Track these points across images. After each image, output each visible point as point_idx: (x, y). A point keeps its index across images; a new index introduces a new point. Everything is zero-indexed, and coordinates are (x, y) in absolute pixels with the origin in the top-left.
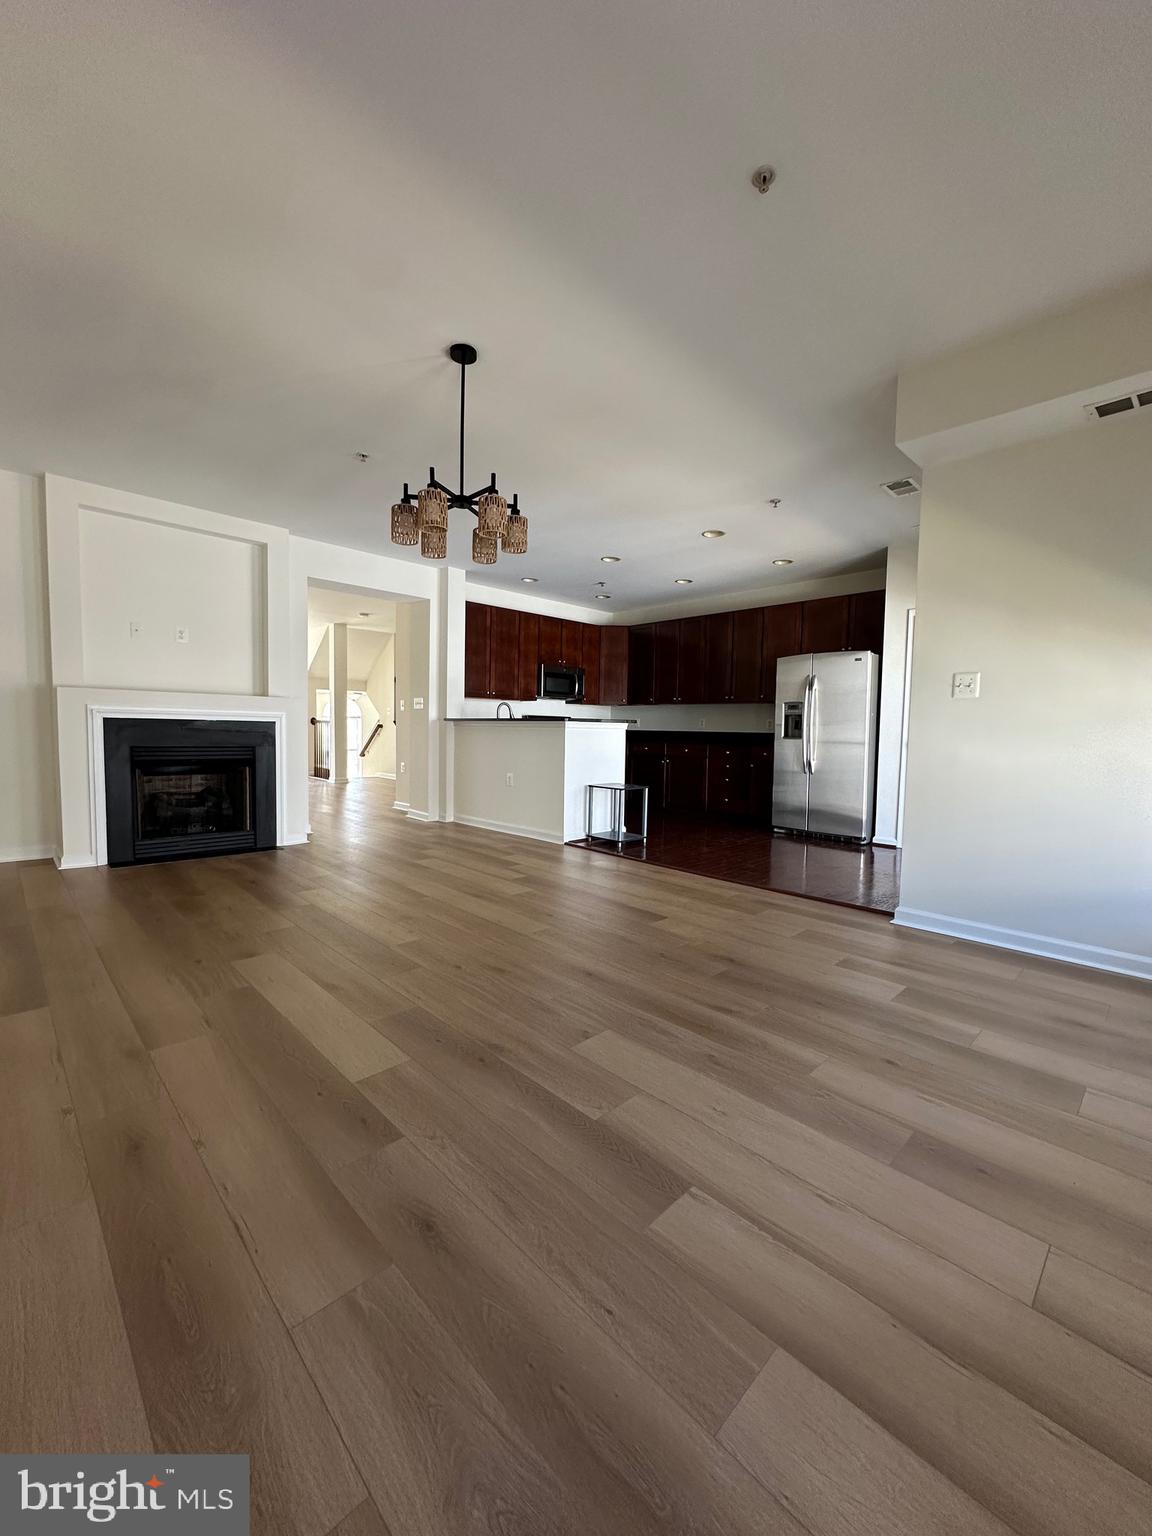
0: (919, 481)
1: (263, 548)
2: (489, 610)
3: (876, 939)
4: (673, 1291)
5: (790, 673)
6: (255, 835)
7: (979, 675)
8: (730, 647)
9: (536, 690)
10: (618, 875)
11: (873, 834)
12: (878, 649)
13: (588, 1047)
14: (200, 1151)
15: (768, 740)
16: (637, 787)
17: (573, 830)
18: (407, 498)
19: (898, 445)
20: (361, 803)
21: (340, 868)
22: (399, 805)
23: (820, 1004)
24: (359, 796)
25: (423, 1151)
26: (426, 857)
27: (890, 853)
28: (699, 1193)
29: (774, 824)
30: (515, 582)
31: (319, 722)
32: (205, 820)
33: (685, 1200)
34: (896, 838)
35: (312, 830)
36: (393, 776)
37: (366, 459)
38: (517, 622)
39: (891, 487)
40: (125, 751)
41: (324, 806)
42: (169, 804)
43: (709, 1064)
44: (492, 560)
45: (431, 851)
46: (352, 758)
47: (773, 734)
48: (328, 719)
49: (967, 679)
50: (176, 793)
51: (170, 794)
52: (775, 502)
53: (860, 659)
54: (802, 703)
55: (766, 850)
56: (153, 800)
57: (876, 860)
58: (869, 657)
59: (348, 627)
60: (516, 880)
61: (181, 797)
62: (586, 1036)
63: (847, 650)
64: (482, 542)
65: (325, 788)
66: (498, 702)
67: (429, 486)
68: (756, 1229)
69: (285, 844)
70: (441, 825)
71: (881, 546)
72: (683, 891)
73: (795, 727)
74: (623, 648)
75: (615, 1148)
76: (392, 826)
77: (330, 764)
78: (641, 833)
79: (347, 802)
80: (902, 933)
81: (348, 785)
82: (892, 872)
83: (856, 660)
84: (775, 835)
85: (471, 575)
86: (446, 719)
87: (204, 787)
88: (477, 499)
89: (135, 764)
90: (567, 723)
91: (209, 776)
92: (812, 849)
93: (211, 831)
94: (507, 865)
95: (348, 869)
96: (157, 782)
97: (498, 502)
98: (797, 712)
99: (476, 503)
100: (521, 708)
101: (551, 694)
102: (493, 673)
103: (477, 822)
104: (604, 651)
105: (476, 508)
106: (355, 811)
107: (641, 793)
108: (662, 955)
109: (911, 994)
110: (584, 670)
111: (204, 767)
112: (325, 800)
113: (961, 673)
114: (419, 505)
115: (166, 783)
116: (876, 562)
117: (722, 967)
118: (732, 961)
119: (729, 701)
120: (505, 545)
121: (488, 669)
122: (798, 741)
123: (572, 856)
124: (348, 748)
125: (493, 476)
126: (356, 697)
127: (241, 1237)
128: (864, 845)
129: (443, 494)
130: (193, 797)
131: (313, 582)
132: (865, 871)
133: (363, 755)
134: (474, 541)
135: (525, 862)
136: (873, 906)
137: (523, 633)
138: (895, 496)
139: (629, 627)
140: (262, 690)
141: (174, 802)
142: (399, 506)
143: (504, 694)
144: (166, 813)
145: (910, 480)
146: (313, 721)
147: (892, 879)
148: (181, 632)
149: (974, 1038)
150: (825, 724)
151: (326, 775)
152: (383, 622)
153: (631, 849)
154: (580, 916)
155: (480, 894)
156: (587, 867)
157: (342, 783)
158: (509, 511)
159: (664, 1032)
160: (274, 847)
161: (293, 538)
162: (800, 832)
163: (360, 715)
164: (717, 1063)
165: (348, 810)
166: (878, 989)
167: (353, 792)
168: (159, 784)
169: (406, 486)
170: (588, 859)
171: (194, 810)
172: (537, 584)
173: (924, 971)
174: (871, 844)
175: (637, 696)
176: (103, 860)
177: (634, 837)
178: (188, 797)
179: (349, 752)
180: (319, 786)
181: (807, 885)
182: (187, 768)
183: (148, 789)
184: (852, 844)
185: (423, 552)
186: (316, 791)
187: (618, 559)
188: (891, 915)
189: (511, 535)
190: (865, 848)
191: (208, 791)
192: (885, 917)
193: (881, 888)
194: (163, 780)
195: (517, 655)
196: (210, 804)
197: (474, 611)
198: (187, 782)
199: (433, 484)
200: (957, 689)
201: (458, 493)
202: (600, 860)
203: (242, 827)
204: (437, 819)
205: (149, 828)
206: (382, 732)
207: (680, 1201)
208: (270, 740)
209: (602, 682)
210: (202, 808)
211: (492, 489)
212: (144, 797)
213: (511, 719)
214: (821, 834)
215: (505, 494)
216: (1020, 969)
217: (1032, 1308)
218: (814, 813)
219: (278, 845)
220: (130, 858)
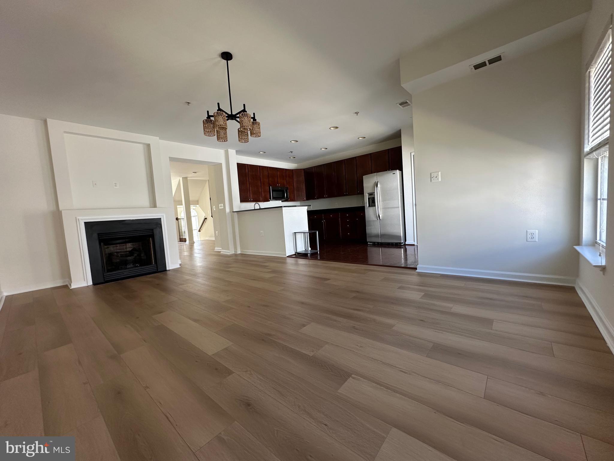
0: (411, 102)
1: (148, 146)
2: (247, 166)
3: (411, 278)
4: (350, 413)
5: (368, 182)
6: (157, 266)
7: (440, 172)
8: (344, 174)
9: (269, 197)
10: (309, 266)
11: (406, 241)
12: (401, 169)
13: (305, 330)
14: (147, 390)
15: (363, 209)
16: (313, 231)
17: (290, 251)
18: (209, 117)
19: (402, 85)
20: (201, 250)
21: (195, 275)
22: (217, 249)
23: (392, 303)
24: (199, 247)
25: (243, 377)
26: (230, 267)
27: (412, 247)
28: (355, 376)
29: (367, 241)
30: (256, 154)
31: (179, 219)
32: (134, 262)
33: (350, 380)
34: (414, 241)
35: (181, 262)
36: (213, 239)
37: (189, 104)
38: (259, 170)
39: (401, 104)
40: (95, 235)
41: (185, 253)
42: (117, 256)
43: (353, 330)
44: (247, 141)
45: (232, 265)
46: (195, 233)
47: (364, 206)
48: (183, 218)
49: (435, 175)
50: (120, 252)
51: (117, 252)
52: (357, 113)
53: (395, 173)
54: (374, 193)
55: (366, 251)
56: (110, 255)
57: (407, 250)
58: (398, 172)
59: (188, 178)
60: (268, 272)
61: (123, 253)
62: (304, 326)
63: (389, 170)
64: (242, 134)
65: (185, 246)
66: (254, 203)
67: (218, 110)
68: (379, 386)
69: (170, 268)
70: (236, 255)
71: (398, 129)
72: (334, 269)
73: (372, 202)
74: (302, 178)
75: (320, 365)
76: (214, 257)
77: (186, 236)
78: (317, 249)
79: (195, 250)
80: (421, 275)
81: (195, 244)
82: (414, 254)
83: (393, 174)
84: (369, 245)
85: (238, 152)
86: (233, 212)
87: (133, 248)
88: (238, 116)
89: (100, 241)
90: (283, 208)
91: (134, 243)
92: (383, 249)
93: (137, 266)
94: (265, 267)
95: (199, 276)
96: (111, 248)
97: (247, 115)
98: (372, 196)
99: (238, 117)
100: (264, 205)
101: (275, 199)
102: (251, 192)
103: (249, 252)
104: (295, 180)
105: (238, 119)
106: (199, 253)
107: (316, 233)
108: (330, 293)
109: (427, 295)
110: (287, 188)
111: (132, 240)
112: (185, 250)
113: (433, 172)
114: (215, 119)
115: (115, 248)
116: (397, 136)
117: (354, 295)
118: (358, 292)
119: (346, 195)
120: (251, 134)
121: (248, 190)
122: (374, 207)
123: (290, 261)
124: (193, 229)
125: (244, 105)
126: (194, 207)
127: (169, 421)
128: (402, 245)
129: (224, 114)
130: (128, 253)
131: (172, 159)
132: (404, 255)
133: (199, 231)
134: (239, 134)
135: (272, 265)
136: (409, 266)
137: (261, 174)
138: (402, 108)
139: (304, 169)
140: (154, 205)
141: (119, 255)
142: (206, 120)
143: (256, 200)
144: (116, 260)
145: (408, 101)
146: (177, 219)
147: (414, 256)
148: (115, 184)
149: (451, 308)
150: (384, 200)
151: (185, 240)
152: (203, 175)
153: (314, 256)
154: (297, 283)
155: (256, 279)
156: (297, 264)
157: (192, 244)
158: (252, 120)
159: (335, 321)
160: (166, 270)
161: (162, 141)
162: (378, 243)
163: (197, 215)
164: (357, 329)
165: (196, 253)
166: (415, 296)
167: (197, 247)
168: (112, 249)
169: (208, 112)
170: (297, 261)
171: (129, 258)
172: (265, 154)
173: (430, 287)
174: (405, 245)
175: (310, 196)
176: (90, 283)
177: (314, 251)
178: (125, 253)
179: (193, 231)
180: (182, 245)
181: (382, 262)
182: (124, 240)
183: (108, 251)
184: (398, 245)
185: (218, 139)
186: (181, 247)
187: (297, 141)
188: (416, 269)
189: (254, 130)
190: (403, 246)
191: (134, 250)
192: (414, 270)
193: (410, 260)
194: (114, 247)
195: (260, 184)
196: (136, 255)
197: (241, 167)
198: (125, 247)
199: (219, 109)
200: (432, 179)
201: (230, 113)
202: (302, 261)
203: (151, 263)
204: (234, 253)
205: (109, 268)
206: (207, 221)
207: (348, 380)
208: (159, 226)
209: (295, 192)
210: (132, 257)
211: (244, 111)
212: (106, 254)
213: (260, 209)
214: (386, 243)
215: (250, 112)
216: (465, 282)
217: (484, 398)
218: (383, 236)
219: (167, 269)
220: (103, 281)
